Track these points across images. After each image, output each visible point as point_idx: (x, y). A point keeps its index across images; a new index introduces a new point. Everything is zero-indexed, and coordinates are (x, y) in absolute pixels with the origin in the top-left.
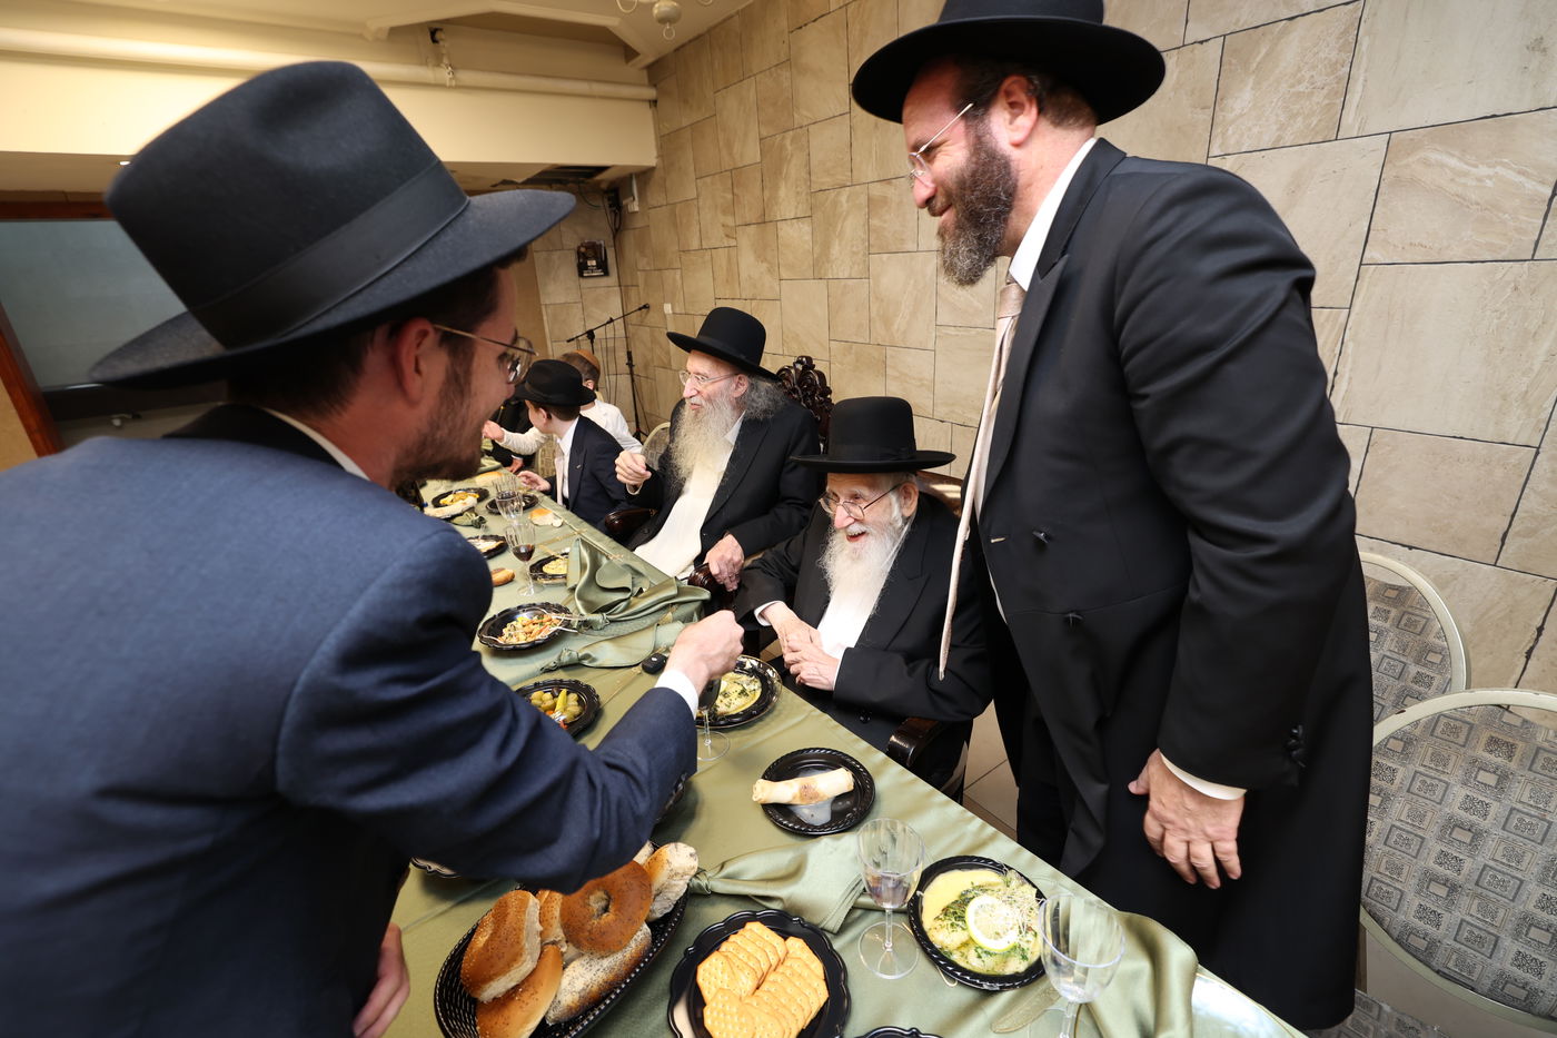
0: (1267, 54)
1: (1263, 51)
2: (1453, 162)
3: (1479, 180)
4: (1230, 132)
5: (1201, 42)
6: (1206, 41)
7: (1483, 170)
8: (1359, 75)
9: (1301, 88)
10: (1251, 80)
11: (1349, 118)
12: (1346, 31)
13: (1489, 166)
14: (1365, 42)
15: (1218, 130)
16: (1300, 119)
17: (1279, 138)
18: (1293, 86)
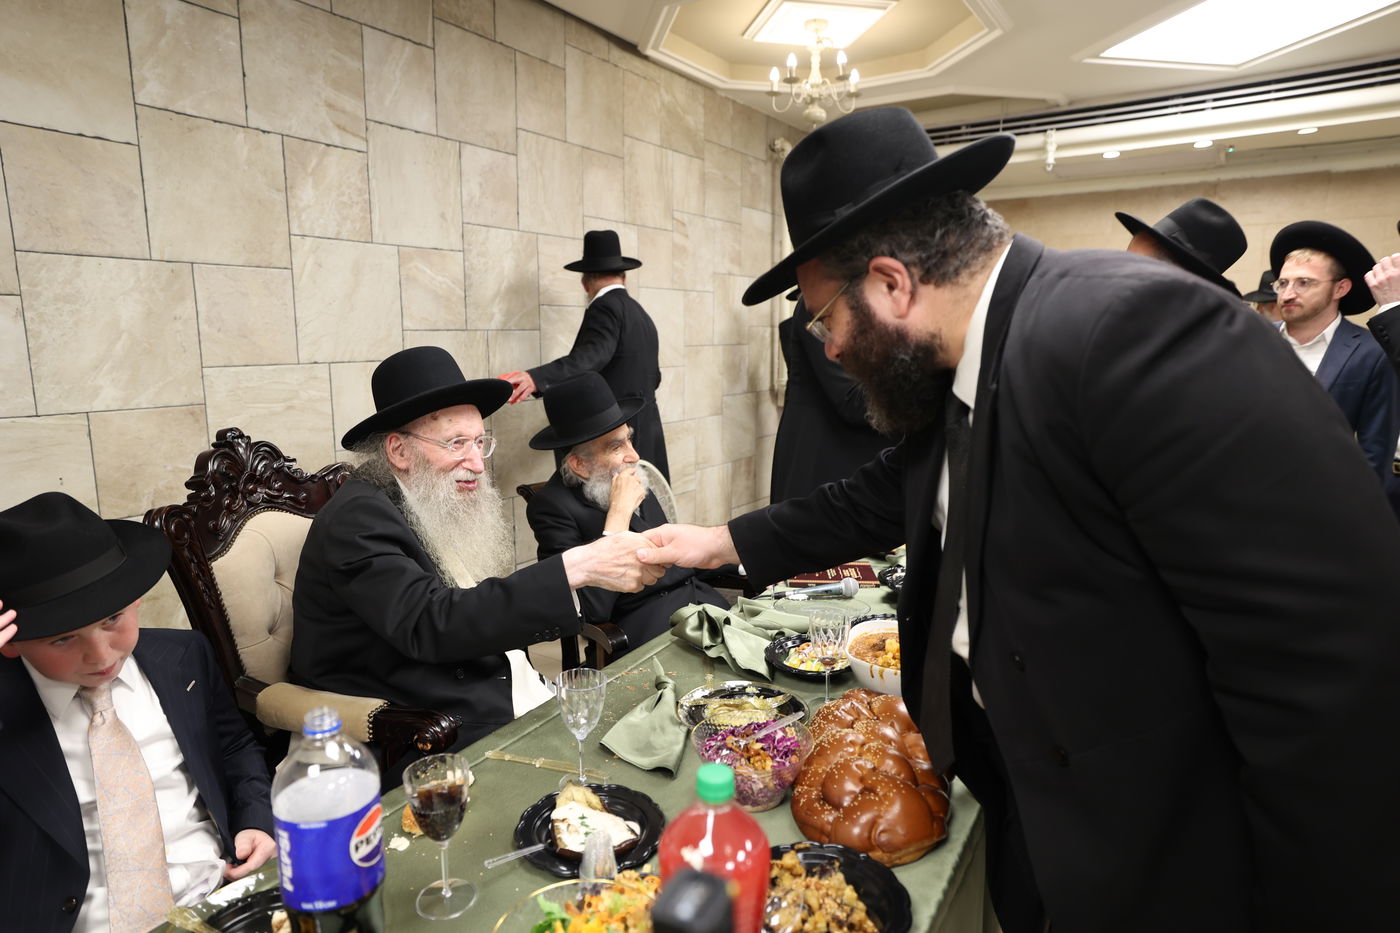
0: (318, 165)
1: (314, 162)
2: (429, 271)
3: (440, 283)
4: (304, 217)
5: (264, 132)
6: (269, 132)
7: (440, 278)
8: (375, 200)
9: (345, 199)
10: (310, 180)
11: (376, 230)
12: (360, 172)
13: (443, 276)
14: (373, 183)
15: (293, 214)
16: (349, 222)
17: (339, 233)
18: (338, 196)
